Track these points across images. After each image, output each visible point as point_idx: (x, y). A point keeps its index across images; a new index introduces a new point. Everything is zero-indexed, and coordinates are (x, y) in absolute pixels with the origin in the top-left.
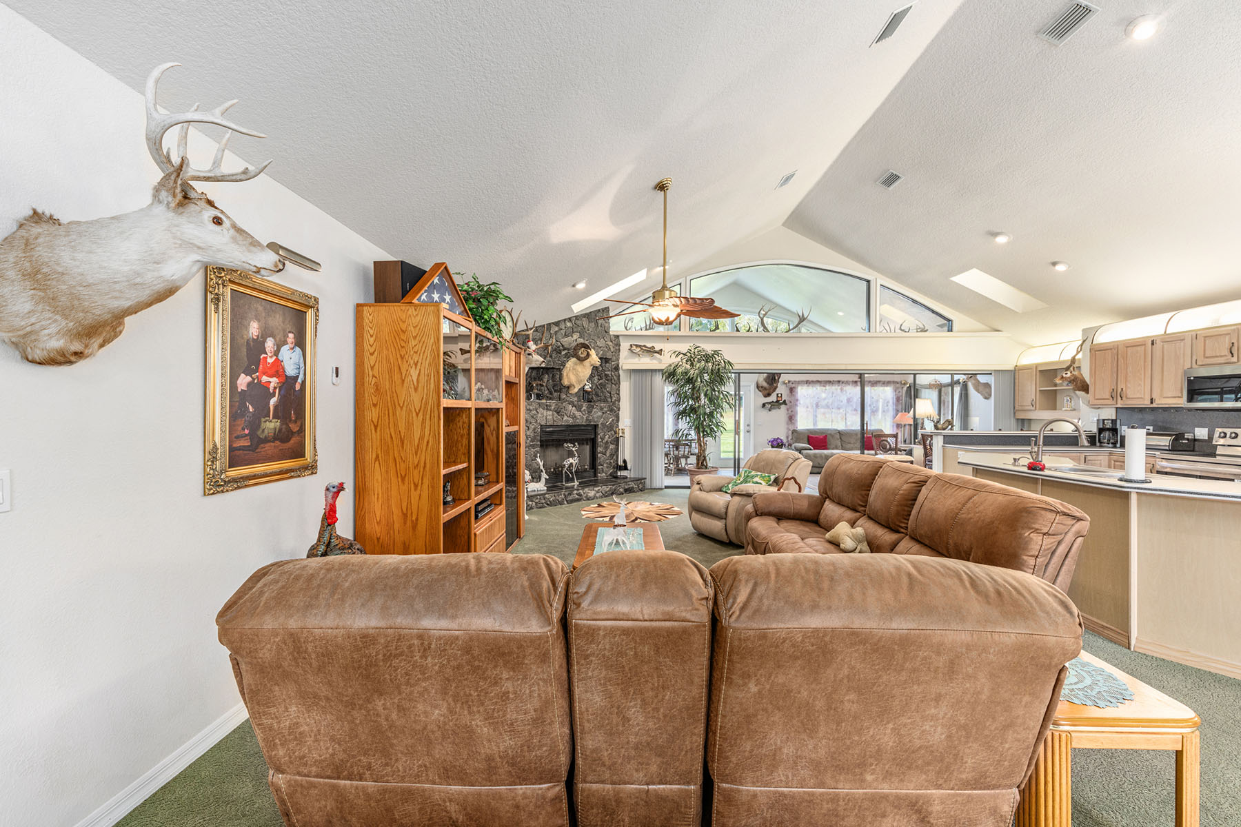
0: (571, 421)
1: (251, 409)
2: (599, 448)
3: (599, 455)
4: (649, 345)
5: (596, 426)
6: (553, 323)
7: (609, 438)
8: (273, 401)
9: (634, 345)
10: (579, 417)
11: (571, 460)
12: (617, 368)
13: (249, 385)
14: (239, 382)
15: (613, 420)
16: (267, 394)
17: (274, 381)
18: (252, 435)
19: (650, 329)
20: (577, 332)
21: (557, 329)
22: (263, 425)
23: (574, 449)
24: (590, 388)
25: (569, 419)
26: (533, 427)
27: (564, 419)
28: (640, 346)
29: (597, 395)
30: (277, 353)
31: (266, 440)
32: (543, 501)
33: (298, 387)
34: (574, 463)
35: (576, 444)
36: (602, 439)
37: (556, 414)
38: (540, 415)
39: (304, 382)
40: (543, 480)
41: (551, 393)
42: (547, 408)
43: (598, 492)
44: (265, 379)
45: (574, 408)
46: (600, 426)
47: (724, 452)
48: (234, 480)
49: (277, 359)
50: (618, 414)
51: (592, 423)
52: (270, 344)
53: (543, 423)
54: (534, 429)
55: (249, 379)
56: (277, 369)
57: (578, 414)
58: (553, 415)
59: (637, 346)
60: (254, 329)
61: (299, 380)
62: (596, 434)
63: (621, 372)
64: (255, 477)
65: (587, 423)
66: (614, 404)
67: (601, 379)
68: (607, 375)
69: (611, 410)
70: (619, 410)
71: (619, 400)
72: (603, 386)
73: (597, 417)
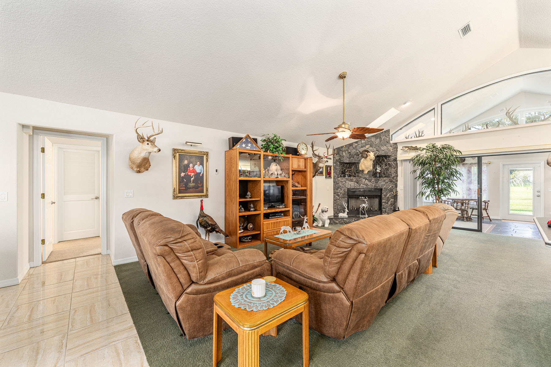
0: (365, 186)
1: (185, 181)
2: (383, 200)
3: (383, 204)
4: (414, 146)
5: (381, 189)
6: (354, 142)
7: (390, 195)
8: (192, 179)
9: (404, 147)
10: (369, 185)
11: (364, 205)
12: (395, 160)
13: (184, 175)
14: (182, 174)
15: (392, 186)
16: (190, 177)
17: (192, 174)
18: (186, 187)
19: (419, 136)
20: (368, 144)
21: (356, 145)
22: (189, 185)
23: (365, 200)
24: (380, 171)
25: (364, 186)
26: (343, 189)
27: (361, 186)
28: (408, 147)
29: (384, 174)
30: (193, 167)
31: (190, 188)
32: (343, 221)
33: (201, 175)
34: (365, 206)
35: (367, 197)
36: (385, 196)
37: (356, 184)
38: (347, 184)
39: (203, 174)
40: (346, 213)
41: (355, 174)
42: (351, 181)
44: (189, 173)
45: (367, 181)
46: (383, 189)
47: (512, 210)
48: (179, 197)
49: (194, 169)
50: (397, 183)
51: (378, 188)
52: (191, 165)
53: (348, 187)
54: (344, 190)
55: (184, 174)
56: (194, 171)
57: (369, 183)
58: (354, 184)
59: (406, 147)
60: (186, 162)
61: (202, 173)
62: (381, 193)
63: (398, 162)
64: (186, 196)
65: (375, 188)
66: (393, 178)
67: (386, 166)
68: (389, 164)
69: (391, 181)
70: (397, 181)
71: (397, 176)
72: (387, 169)
73: (382, 185)
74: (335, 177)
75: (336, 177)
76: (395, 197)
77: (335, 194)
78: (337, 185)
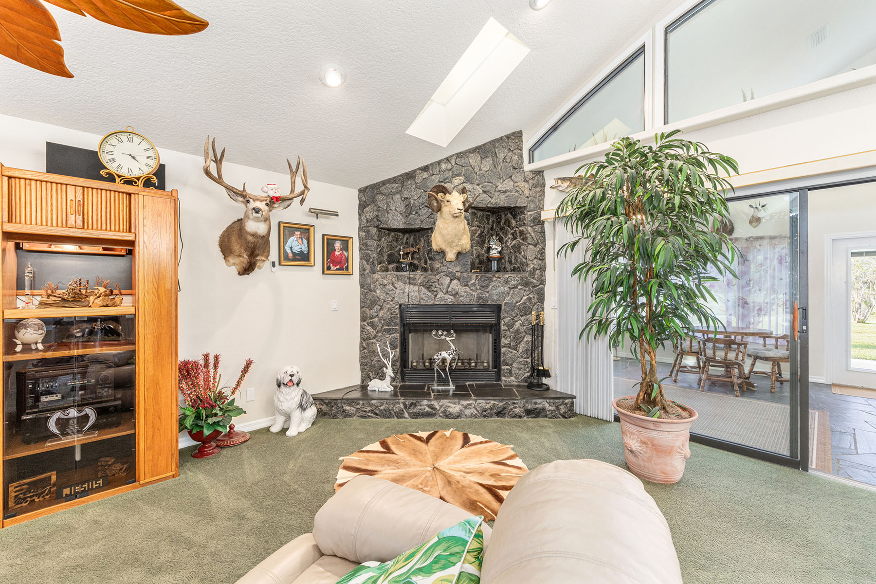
0: (450, 299)
2: (503, 340)
3: (503, 350)
5: (499, 307)
6: (419, 169)
7: (522, 325)
9: (559, 179)
10: (463, 294)
11: (444, 354)
12: (538, 220)
15: (530, 299)
20: (459, 175)
21: (425, 175)
23: (448, 339)
24: (500, 252)
25: (446, 296)
26: (388, 306)
27: (439, 296)
28: (570, 179)
29: (510, 262)
32: (369, 409)
34: (449, 358)
35: (452, 332)
36: (510, 326)
37: (424, 290)
38: (398, 291)
40: (388, 379)
41: (426, 263)
42: (411, 282)
43: (466, 407)
45: (455, 282)
46: (503, 307)
50: (543, 289)
51: (489, 303)
53: (402, 302)
54: (389, 309)
57: (462, 290)
58: (419, 291)
59: (564, 179)
62: (499, 318)
63: (545, 225)
65: (481, 302)
66: (532, 273)
67: (515, 238)
68: (521, 233)
69: (526, 284)
70: (543, 282)
71: (543, 269)
72: (517, 248)
73: (499, 295)
74: (364, 270)
75: (367, 271)
76: (537, 331)
77: (364, 321)
78: (369, 296)
